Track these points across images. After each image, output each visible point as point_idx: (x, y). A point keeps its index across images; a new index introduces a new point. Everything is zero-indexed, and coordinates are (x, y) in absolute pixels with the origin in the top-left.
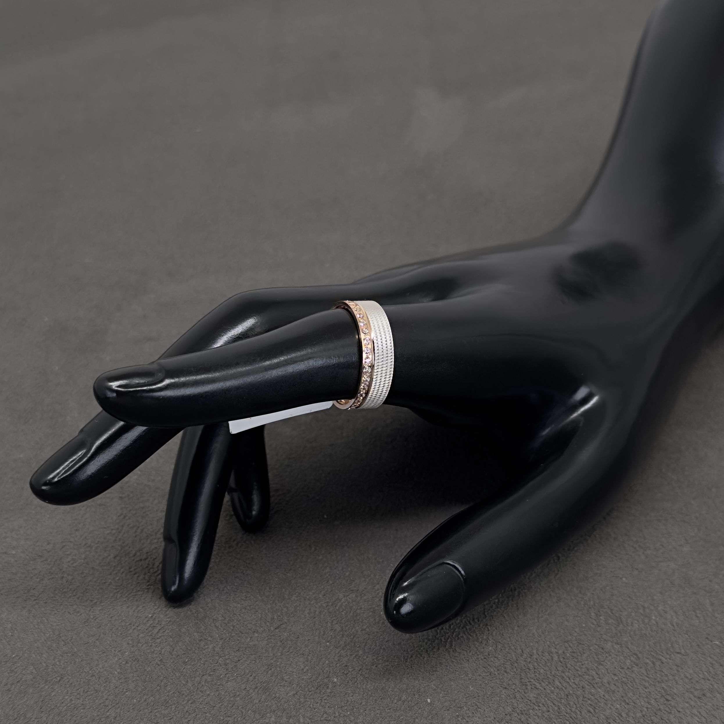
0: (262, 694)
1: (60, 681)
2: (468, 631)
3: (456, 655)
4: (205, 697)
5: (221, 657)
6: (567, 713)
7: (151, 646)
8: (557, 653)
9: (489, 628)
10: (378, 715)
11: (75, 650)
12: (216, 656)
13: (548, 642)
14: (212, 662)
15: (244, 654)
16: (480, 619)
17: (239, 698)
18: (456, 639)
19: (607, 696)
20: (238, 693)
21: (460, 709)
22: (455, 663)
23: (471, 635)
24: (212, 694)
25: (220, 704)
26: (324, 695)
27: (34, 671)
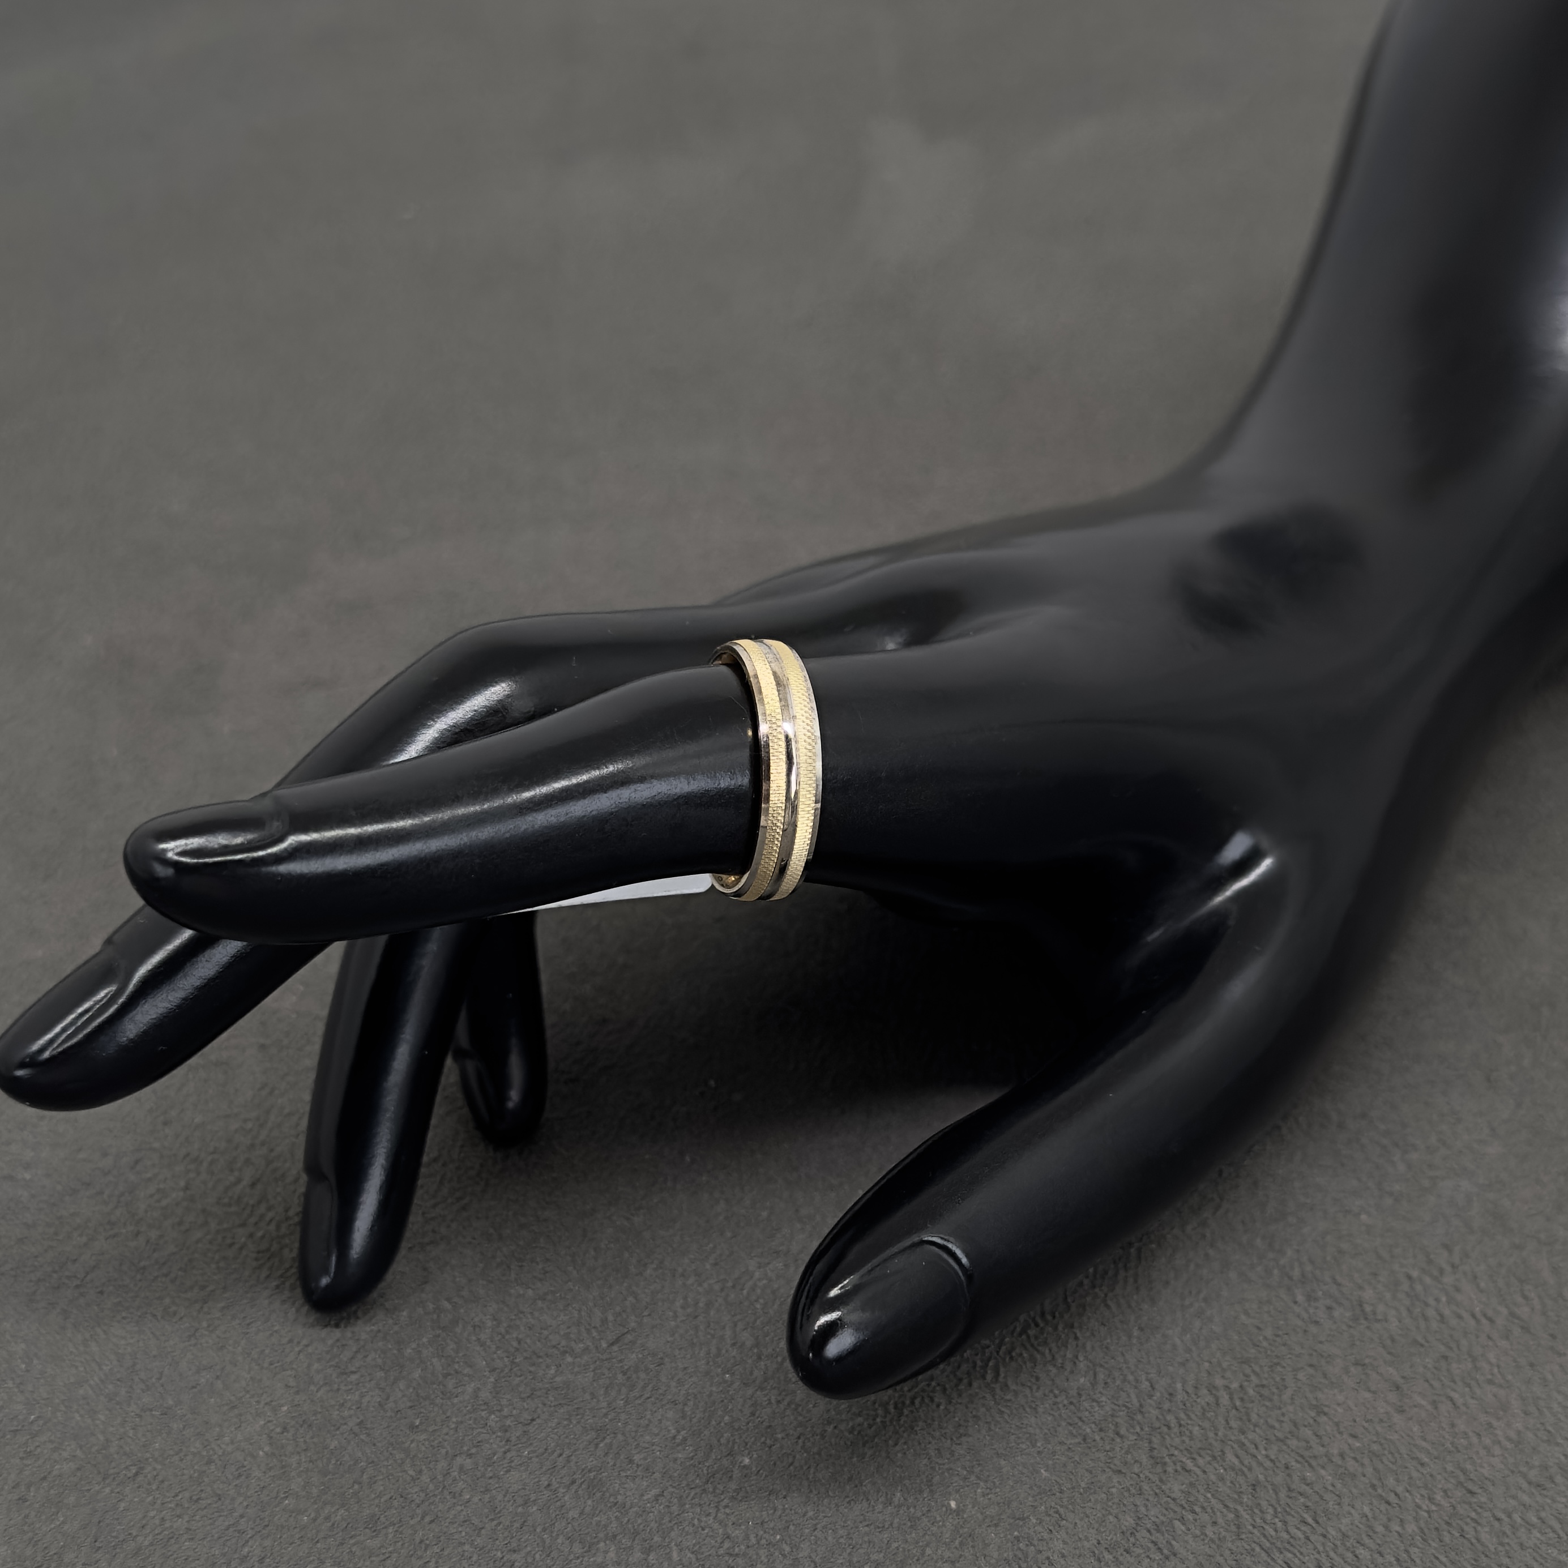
0: (586, 1497)
1: (136, 1474)
2: (1033, 1340)
3: (1008, 1397)
4: (459, 1508)
5: (493, 1413)
6: (1254, 1527)
7: (338, 1390)
8: (1227, 1387)
9: (1079, 1334)
10: (842, 1540)
11: (171, 1402)
12: (483, 1410)
13: (1207, 1364)
14: (474, 1426)
15: (544, 1405)
16: (1057, 1314)
17: (535, 1508)
18: (1007, 1359)
19: (1339, 1486)
20: (533, 1497)
21: (1021, 1523)
22: (1006, 1417)
23: (1038, 1351)
24: (476, 1499)
25: (495, 1522)
26: (722, 1497)
27: (79, 1453)
